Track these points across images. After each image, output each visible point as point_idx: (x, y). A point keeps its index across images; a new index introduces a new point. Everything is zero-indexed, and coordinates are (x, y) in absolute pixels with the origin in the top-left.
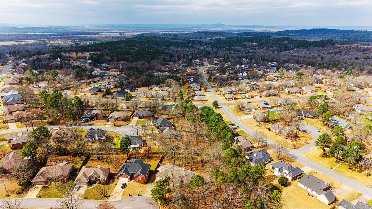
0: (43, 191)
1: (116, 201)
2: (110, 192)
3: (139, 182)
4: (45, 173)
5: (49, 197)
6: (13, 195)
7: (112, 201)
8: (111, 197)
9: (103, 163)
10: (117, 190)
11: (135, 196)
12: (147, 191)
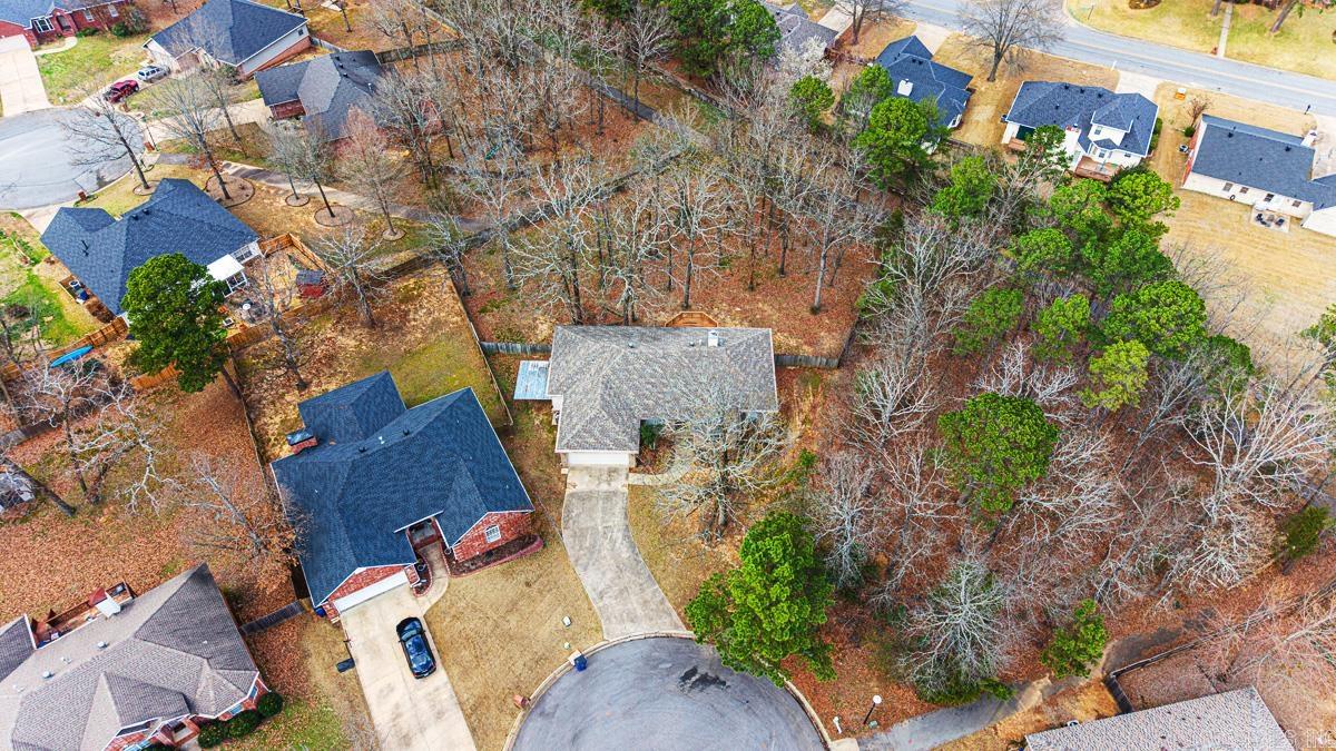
3: (492, 554)
10: (396, 713)
11: (557, 681)
12: (592, 595)
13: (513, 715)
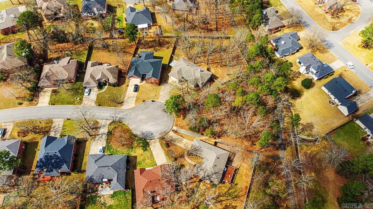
0: (54, 97)
1: (130, 109)
2: (122, 97)
3: (152, 83)
4: (50, 75)
5: (62, 104)
6: (25, 102)
7: (126, 108)
8: (124, 103)
9: (110, 53)
10: (129, 94)
11: (149, 101)
12: (160, 95)
13: (141, 102)
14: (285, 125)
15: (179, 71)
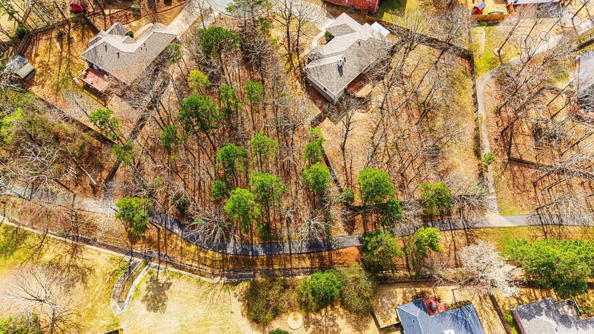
14: (177, 239)
15: (349, 27)
